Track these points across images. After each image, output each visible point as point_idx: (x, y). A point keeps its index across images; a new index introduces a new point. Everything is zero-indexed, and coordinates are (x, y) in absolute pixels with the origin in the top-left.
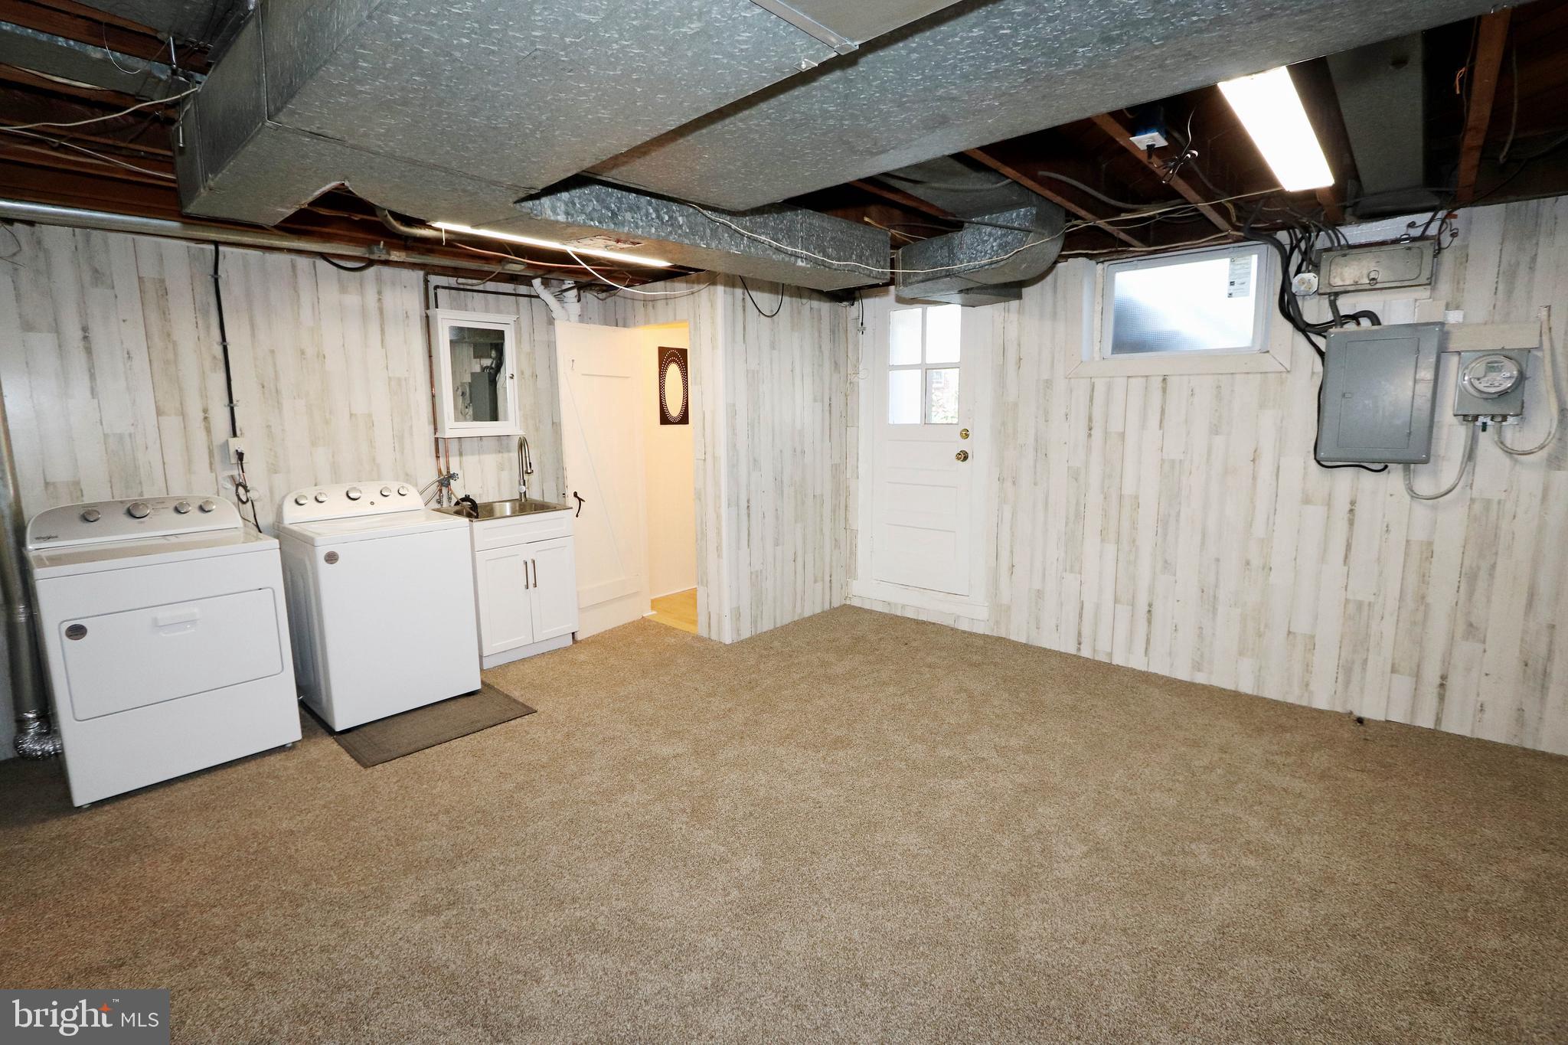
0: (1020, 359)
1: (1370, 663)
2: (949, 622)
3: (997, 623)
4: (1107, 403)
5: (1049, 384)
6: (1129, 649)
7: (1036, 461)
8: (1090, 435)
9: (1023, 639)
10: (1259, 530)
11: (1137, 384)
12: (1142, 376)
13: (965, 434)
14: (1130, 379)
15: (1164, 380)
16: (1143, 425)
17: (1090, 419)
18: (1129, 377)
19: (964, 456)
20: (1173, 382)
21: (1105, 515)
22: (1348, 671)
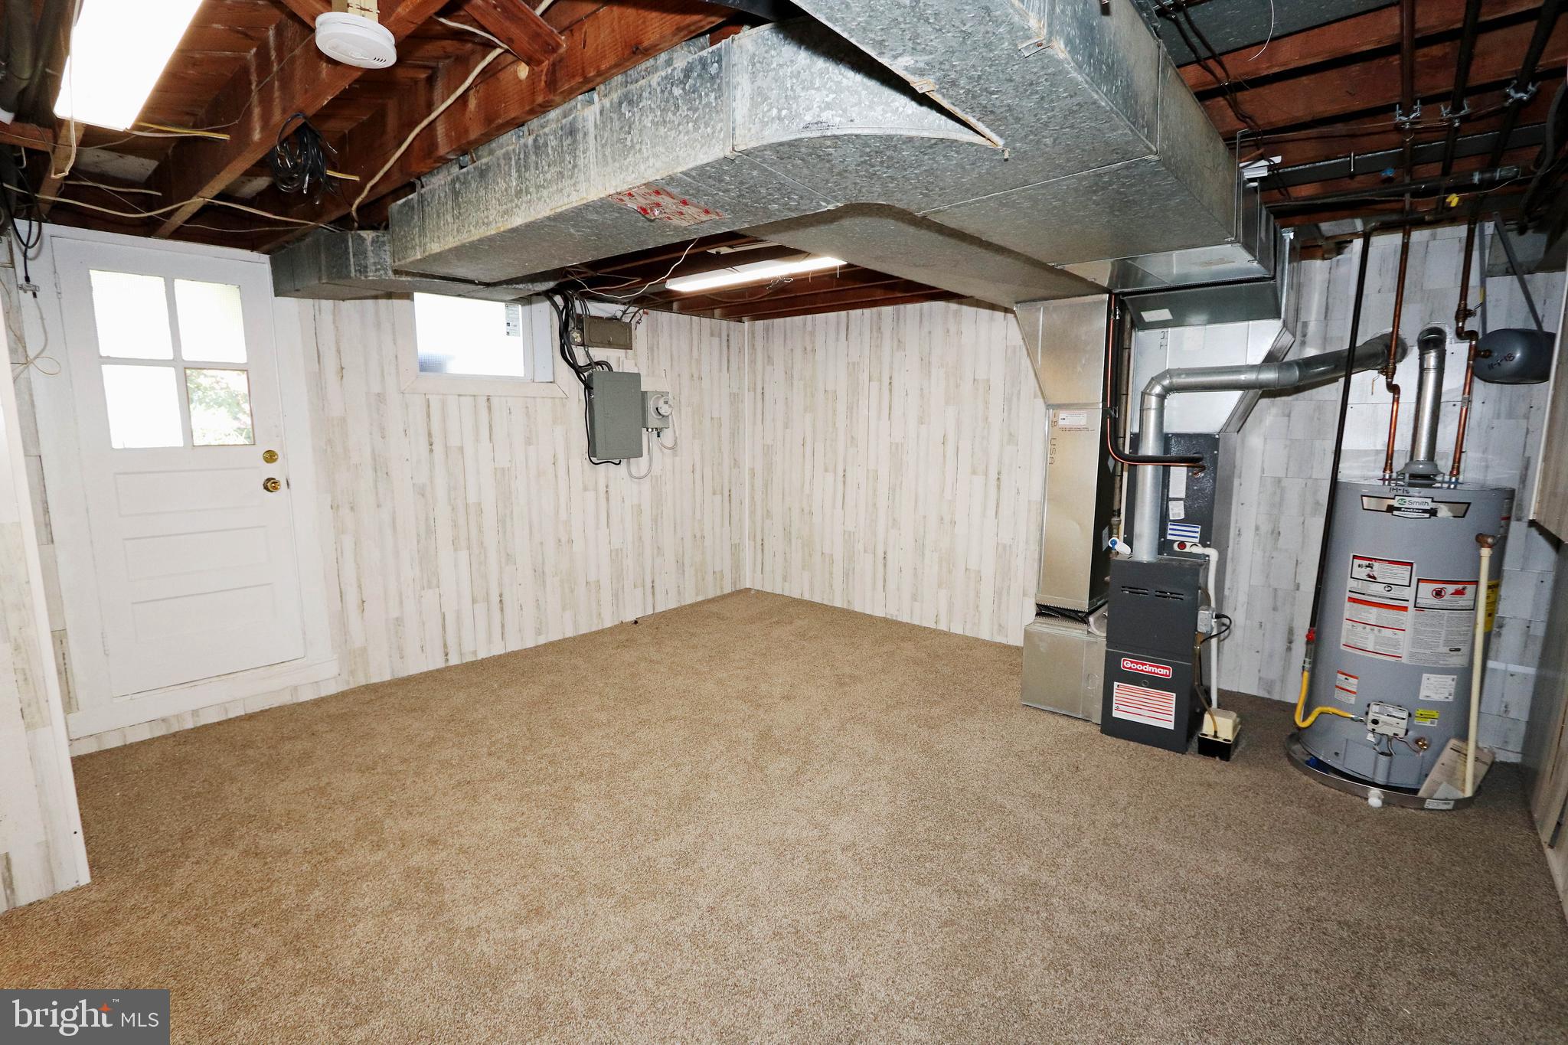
0: (342, 368)
1: (626, 587)
2: (286, 699)
3: (352, 673)
4: (444, 420)
5: (381, 397)
6: (490, 641)
7: (376, 481)
8: (431, 451)
9: (387, 677)
10: (563, 515)
11: (467, 402)
12: (471, 396)
13: (270, 457)
14: (461, 398)
15: (488, 399)
16: (477, 440)
17: (430, 435)
18: (459, 395)
19: (270, 485)
20: (494, 401)
21: (455, 526)
22: (617, 595)
